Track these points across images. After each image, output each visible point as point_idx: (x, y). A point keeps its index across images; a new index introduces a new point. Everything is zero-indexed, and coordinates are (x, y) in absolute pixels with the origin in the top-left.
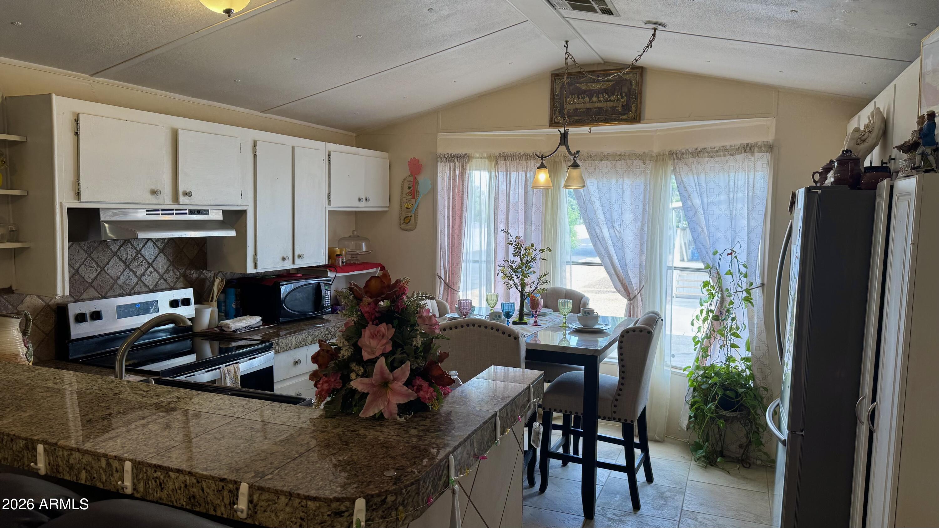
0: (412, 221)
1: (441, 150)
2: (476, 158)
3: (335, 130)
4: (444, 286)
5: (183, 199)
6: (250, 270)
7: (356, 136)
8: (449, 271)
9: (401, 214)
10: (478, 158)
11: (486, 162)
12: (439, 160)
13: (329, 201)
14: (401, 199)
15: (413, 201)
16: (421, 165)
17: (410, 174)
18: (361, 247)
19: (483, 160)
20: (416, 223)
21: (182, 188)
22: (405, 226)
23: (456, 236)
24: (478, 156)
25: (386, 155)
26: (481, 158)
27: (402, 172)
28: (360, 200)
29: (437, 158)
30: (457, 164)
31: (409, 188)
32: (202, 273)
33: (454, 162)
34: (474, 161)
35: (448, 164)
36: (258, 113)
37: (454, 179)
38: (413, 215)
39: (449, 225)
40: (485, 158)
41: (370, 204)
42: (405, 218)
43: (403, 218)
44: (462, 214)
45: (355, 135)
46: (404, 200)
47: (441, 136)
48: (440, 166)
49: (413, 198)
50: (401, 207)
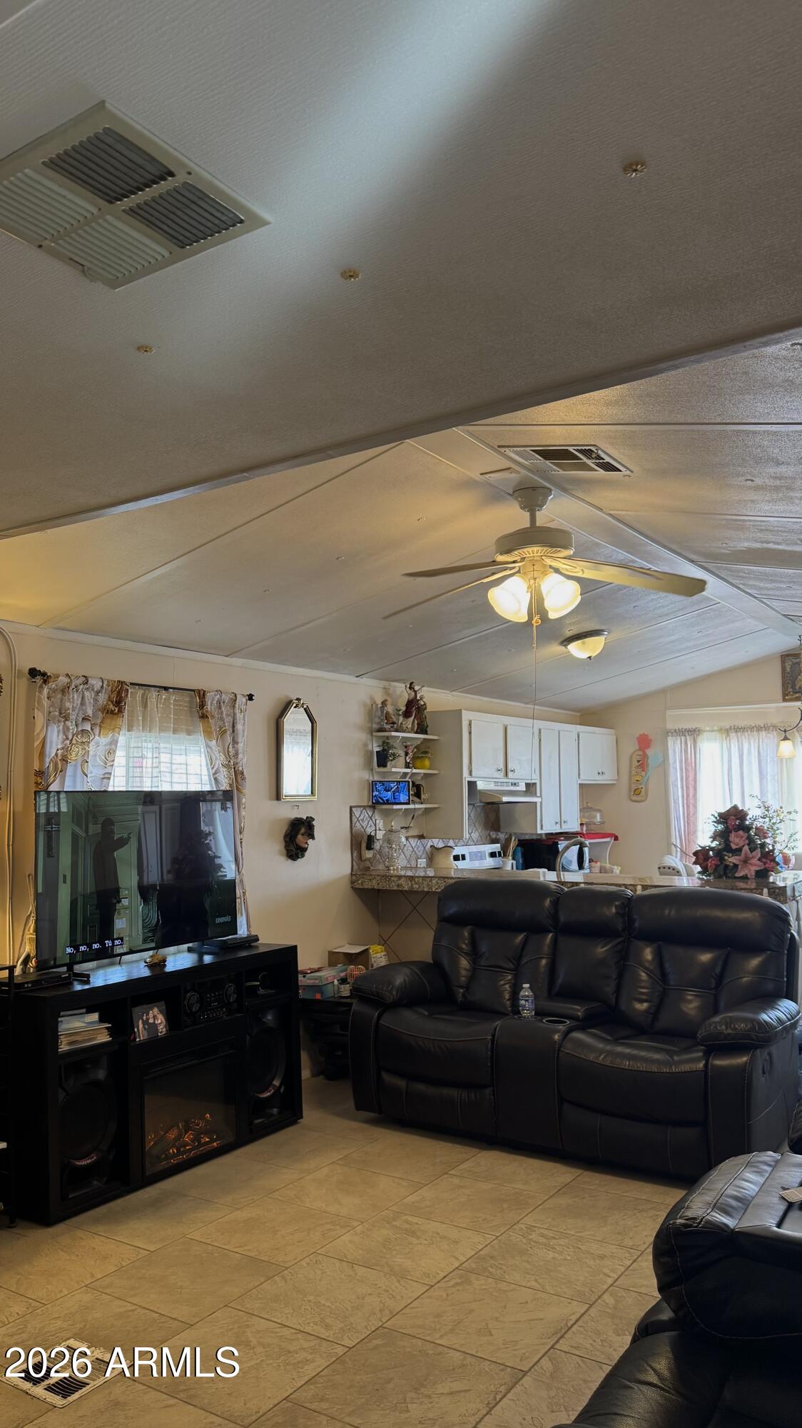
0: (643, 793)
1: (670, 726)
2: (705, 731)
3: (564, 712)
4: (681, 854)
5: (510, 774)
6: (539, 831)
7: (581, 716)
8: (685, 839)
9: (630, 786)
10: (709, 731)
11: (718, 735)
12: (670, 734)
13: (579, 775)
14: (630, 772)
15: (643, 773)
16: (651, 740)
17: (638, 748)
18: (595, 817)
19: (713, 733)
20: (647, 795)
21: (510, 767)
22: (635, 798)
23: (691, 806)
24: (708, 729)
25: (612, 731)
26: (712, 731)
27: (631, 747)
28: (599, 773)
29: (667, 733)
30: (688, 738)
31: (638, 761)
32: (497, 834)
33: (685, 736)
34: (705, 734)
35: (678, 738)
36: (523, 705)
37: (686, 752)
38: (644, 787)
39: (683, 796)
40: (715, 731)
41: (605, 777)
42: (636, 789)
43: (633, 790)
44: (695, 784)
45: (579, 714)
46: (634, 773)
47: (669, 713)
48: (670, 741)
49: (643, 771)
50: (630, 779)
